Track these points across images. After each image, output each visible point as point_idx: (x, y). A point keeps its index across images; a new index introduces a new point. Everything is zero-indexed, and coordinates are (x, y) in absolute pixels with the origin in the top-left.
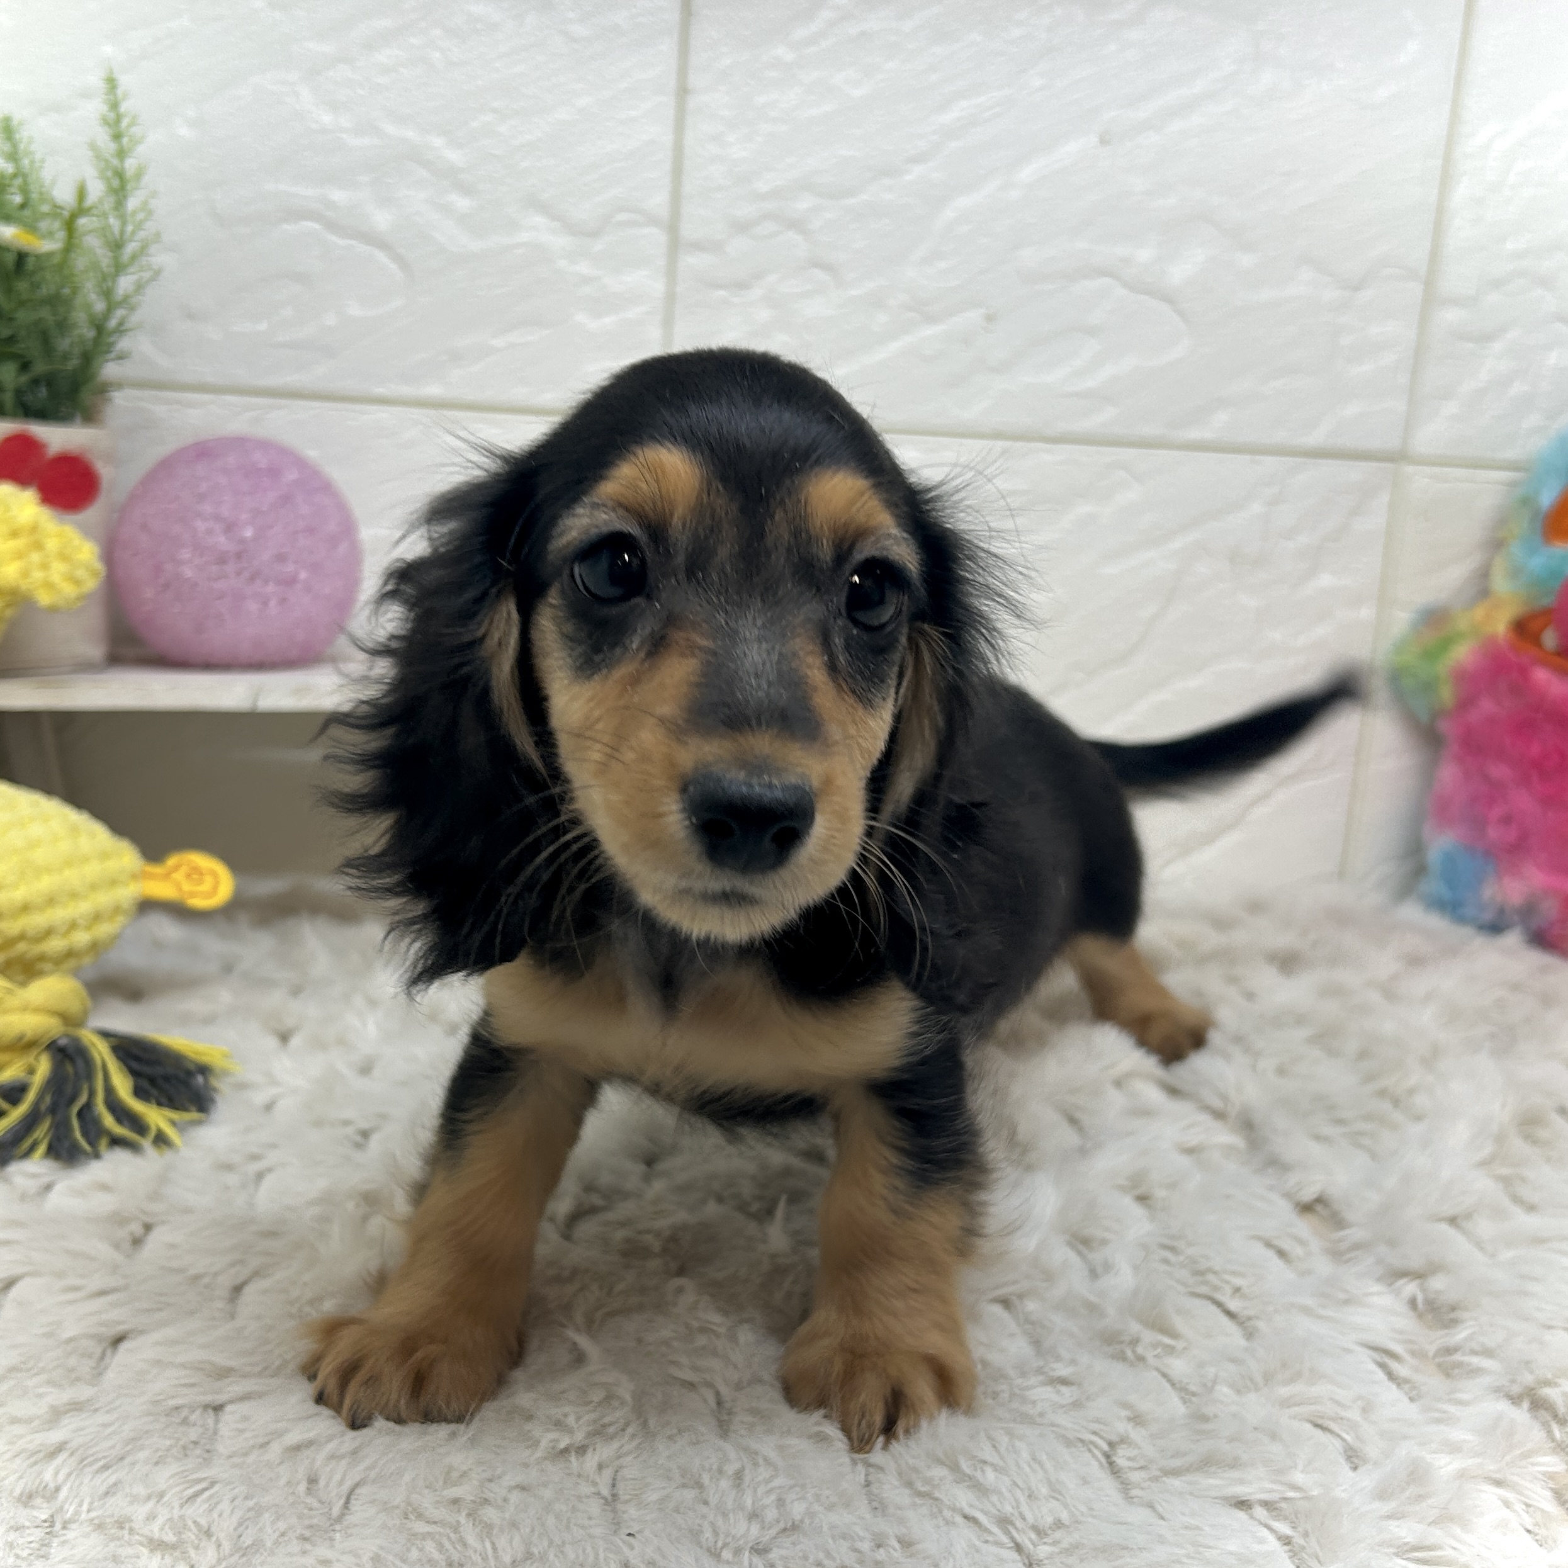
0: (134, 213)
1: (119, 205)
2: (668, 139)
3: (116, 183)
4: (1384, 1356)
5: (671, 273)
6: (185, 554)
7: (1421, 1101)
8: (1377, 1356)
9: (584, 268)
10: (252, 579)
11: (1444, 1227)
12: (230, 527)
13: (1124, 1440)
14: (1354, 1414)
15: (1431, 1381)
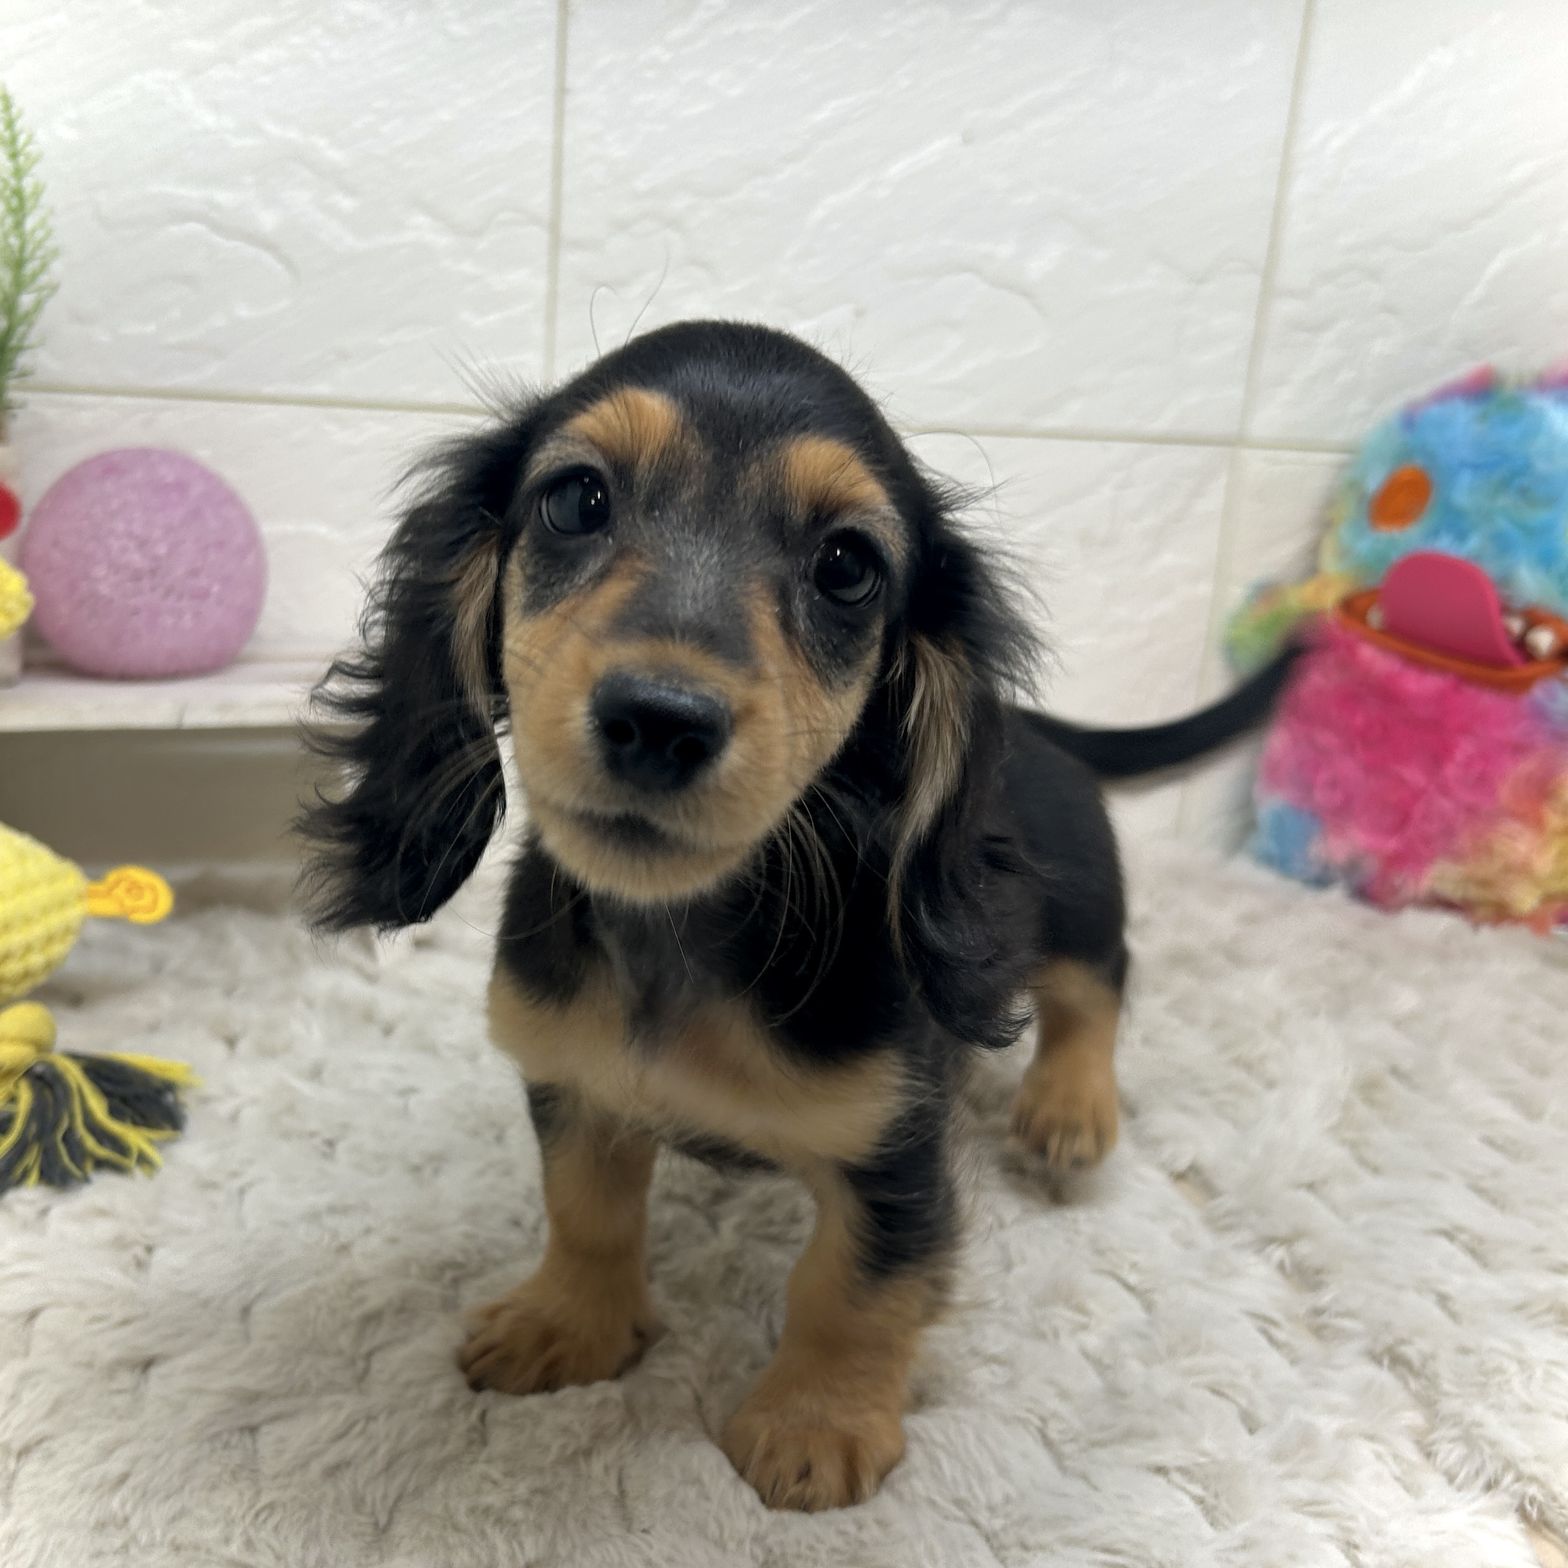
0: (34, 231)
1: (19, 225)
2: (547, 138)
3: (15, 202)
4: (1265, 1323)
5: (553, 271)
6: (100, 571)
7: (1273, 1068)
8: (1260, 1323)
9: (467, 267)
10: (168, 593)
11: (1304, 1195)
12: (143, 544)
13: (1055, 1415)
14: (1246, 1380)
15: (1307, 1345)
